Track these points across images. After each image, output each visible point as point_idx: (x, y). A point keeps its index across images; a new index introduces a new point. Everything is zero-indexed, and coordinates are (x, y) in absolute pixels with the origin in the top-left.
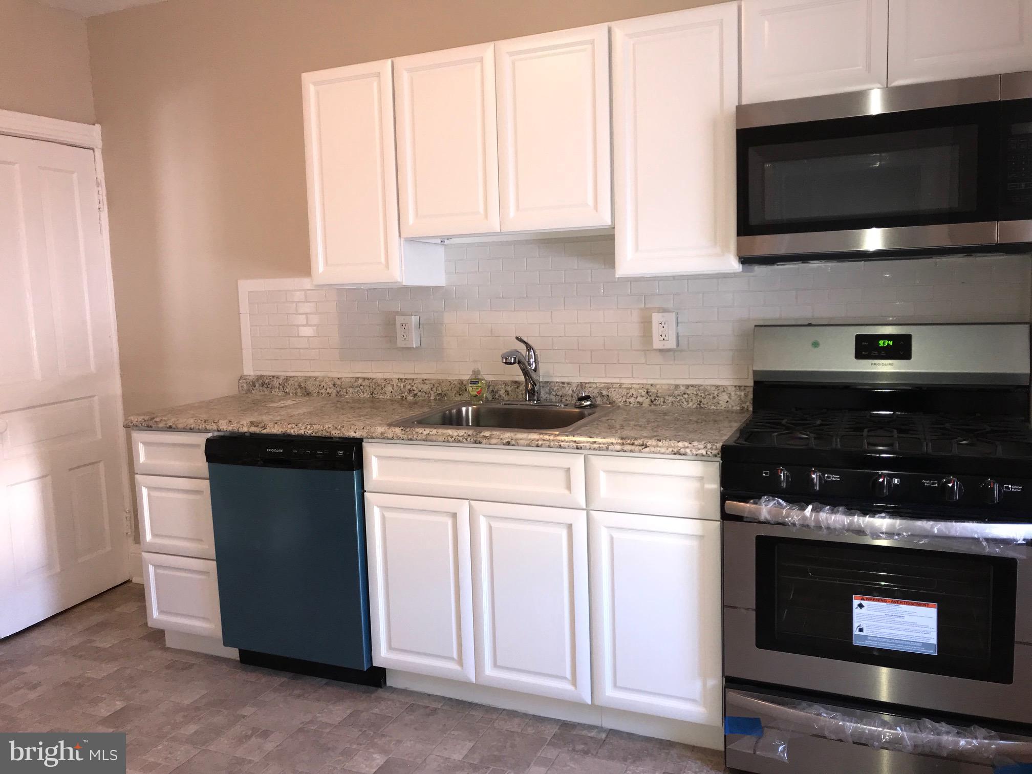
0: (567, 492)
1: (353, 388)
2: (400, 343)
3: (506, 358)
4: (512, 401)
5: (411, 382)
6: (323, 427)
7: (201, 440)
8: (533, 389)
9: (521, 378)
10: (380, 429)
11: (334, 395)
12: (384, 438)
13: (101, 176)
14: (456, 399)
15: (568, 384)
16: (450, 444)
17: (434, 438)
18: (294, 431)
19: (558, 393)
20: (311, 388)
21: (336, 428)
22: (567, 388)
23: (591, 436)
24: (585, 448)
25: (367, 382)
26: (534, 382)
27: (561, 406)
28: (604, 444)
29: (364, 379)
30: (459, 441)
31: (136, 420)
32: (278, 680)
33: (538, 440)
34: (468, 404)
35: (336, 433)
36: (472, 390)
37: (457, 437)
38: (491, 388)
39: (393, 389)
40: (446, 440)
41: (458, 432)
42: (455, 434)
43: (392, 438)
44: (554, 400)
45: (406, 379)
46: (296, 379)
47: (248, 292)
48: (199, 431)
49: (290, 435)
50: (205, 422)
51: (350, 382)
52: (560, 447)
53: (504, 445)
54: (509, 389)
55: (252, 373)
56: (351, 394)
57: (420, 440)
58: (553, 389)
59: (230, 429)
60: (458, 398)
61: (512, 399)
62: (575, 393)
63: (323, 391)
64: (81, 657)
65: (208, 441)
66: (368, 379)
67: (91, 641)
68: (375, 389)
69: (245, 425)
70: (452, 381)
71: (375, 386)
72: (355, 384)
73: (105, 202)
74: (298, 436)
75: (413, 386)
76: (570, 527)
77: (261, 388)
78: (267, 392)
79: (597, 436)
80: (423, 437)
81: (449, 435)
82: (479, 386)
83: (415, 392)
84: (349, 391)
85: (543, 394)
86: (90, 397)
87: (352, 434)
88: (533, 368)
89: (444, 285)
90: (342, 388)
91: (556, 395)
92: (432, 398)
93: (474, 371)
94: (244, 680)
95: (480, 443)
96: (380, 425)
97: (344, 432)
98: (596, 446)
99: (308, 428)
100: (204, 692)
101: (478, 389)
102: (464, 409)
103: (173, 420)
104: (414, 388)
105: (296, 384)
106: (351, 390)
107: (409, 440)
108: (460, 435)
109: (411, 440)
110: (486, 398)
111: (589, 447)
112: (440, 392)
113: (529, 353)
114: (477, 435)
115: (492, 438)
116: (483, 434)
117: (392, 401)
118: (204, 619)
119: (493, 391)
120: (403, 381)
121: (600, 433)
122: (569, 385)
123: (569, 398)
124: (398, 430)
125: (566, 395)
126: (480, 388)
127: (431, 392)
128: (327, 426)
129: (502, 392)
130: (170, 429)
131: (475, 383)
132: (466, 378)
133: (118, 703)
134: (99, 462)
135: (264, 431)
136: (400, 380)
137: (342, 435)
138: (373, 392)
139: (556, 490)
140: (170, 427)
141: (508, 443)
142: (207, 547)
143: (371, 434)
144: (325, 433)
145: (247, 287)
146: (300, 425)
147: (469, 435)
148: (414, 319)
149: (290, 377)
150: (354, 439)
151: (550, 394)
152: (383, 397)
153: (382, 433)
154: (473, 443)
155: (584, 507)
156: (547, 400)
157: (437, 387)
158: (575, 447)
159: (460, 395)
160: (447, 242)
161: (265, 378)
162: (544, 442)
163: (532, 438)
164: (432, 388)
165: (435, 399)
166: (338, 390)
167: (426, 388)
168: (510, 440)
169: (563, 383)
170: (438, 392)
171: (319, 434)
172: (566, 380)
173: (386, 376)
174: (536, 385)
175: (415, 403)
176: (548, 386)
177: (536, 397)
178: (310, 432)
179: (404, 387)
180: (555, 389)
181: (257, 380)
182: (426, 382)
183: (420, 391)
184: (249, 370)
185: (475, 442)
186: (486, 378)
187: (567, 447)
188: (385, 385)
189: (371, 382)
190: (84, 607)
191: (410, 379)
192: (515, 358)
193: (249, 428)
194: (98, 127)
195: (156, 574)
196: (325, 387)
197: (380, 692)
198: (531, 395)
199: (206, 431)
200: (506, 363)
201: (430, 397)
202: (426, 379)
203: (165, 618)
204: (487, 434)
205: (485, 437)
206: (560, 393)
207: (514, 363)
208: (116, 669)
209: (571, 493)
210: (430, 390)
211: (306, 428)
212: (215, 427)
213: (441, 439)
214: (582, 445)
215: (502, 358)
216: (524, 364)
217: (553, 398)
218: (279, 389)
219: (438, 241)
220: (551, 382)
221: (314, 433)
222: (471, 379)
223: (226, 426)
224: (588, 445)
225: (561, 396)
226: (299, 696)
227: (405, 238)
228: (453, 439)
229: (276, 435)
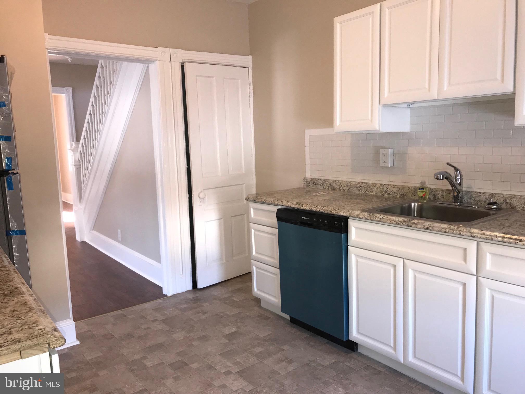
0: (463, 263)
1: (356, 187)
2: (382, 164)
3: (437, 176)
4: (446, 202)
5: (387, 186)
6: (329, 208)
7: (275, 209)
8: (458, 196)
9: (450, 188)
10: (357, 213)
11: (346, 191)
12: (358, 218)
13: (251, 80)
14: (412, 198)
15: (484, 193)
16: (393, 225)
17: (385, 220)
18: (315, 209)
19: (476, 199)
20: (336, 187)
21: (335, 209)
22: (482, 196)
23: (482, 230)
24: (477, 237)
25: (363, 185)
26: (458, 191)
27: (476, 207)
28: (490, 236)
29: (363, 183)
30: (399, 224)
31: (251, 197)
32: (305, 334)
33: (446, 229)
34: (415, 201)
35: (334, 212)
36: (420, 193)
37: (397, 222)
38: (433, 193)
39: (377, 190)
40: (391, 223)
41: (399, 219)
42: (397, 220)
43: (362, 218)
44: (473, 203)
45: (384, 184)
46: (329, 181)
47: (310, 136)
48: (275, 205)
49: (313, 211)
50: (277, 201)
51: (355, 184)
52: (460, 234)
53: (425, 229)
54: (444, 194)
55: (309, 177)
56: (355, 191)
57: (377, 221)
58: (472, 196)
59: (287, 205)
60: (413, 197)
61: (446, 201)
62: (487, 199)
63: (341, 188)
64: (226, 303)
65: (278, 210)
66: (364, 183)
67: (232, 296)
68: (367, 189)
69: (294, 204)
70: (410, 187)
71: (368, 187)
72: (358, 185)
73: (252, 93)
74: (316, 212)
75: (388, 189)
76: (465, 285)
77: (313, 185)
78: (315, 187)
79: (487, 230)
80: (379, 220)
81: (394, 220)
82: (424, 192)
83: (389, 192)
84: (354, 189)
85: (466, 199)
86: (241, 184)
87: (342, 214)
88: (458, 183)
89: (409, 131)
90: (350, 187)
91: (475, 200)
92: (398, 196)
93: (421, 183)
94: (289, 331)
95: (411, 226)
96: (358, 210)
97: (339, 212)
98: (484, 236)
99: (322, 208)
100: (270, 333)
101: (423, 193)
102: (413, 204)
103: (264, 199)
104: (388, 190)
105: (329, 184)
106: (355, 188)
107: (371, 220)
108: (400, 221)
109: (372, 220)
110: (429, 198)
111: (479, 237)
112: (403, 193)
113: (456, 173)
114: (410, 221)
115: (418, 224)
116: (413, 221)
117: (376, 196)
118: (274, 297)
119: (434, 195)
120: (383, 185)
121: (490, 228)
122: (484, 195)
123: (483, 203)
124: (366, 214)
125: (481, 201)
126: (424, 193)
127: (398, 193)
128: (331, 208)
129: (440, 196)
130: (263, 203)
131: (422, 189)
132: (418, 185)
133: (234, 329)
134: (244, 214)
135: (302, 208)
136: (381, 185)
137: (337, 214)
138: (366, 191)
139: (457, 260)
140: (263, 202)
141: (427, 229)
142: (276, 262)
143: (351, 215)
144: (329, 212)
145: (310, 133)
146: (318, 206)
147: (405, 221)
148: (390, 151)
149: (327, 180)
150: (343, 216)
151: (471, 199)
152: (372, 194)
153: (357, 215)
154: (407, 226)
155: (475, 274)
156: (468, 202)
157: (402, 190)
158: (470, 235)
159: (414, 195)
160: (411, 106)
161: (315, 179)
162: (450, 230)
163: (443, 227)
164: (398, 191)
165: (400, 197)
166: (349, 188)
167: (395, 190)
168: (428, 227)
169: (480, 193)
170: (402, 193)
171: (326, 212)
172: (482, 191)
173: (374, 182)
174: (460, 193)
175: (389, 198)
176: (469, 194)
177: (459, 201)
178: (322, 210)
179: (383, 189)
180: (474, 196)
181: (311, 180)
182: (395, 186)
183: (392, 192)
184: (308, 175)
185: (408, 226)
186: (429, 186)
187: (464, 235)
188: (373, 187)
189: (366, 185)
190: (234, 280)
191: (387, 185)
192: (443, 176)
193: (295, 205)
194: (250, 57)
195: (256, 271)
196: (342, 186)
197: (353, 354)
198: (456, 199)
199: (278, 205)
200: (437, 179)
201: (397, 196)
202: (395, 185)
203: (259, 293)
204: (416, 221)
205: (414, 223)
206: (477, 199)
207: (442, 179)
208: (238, 312)
209: (466, 264)
210: (397, 191)
211: (321, 208)
212: (281, 204)
213: (388, 222)
214: (475, 235)
215: (435, 176)
216: (450, 179)
217: (472, 201)
218: (321, 186)
219: (406, 106)
220: (472, 192)
221: (324, 211)
222: (420, 187)
223: (286, 204)
224: (479, 235)
225: (478, 201)
226: (312, 346)
227: (382, 105)
228: (395, 222)
229: (307, 210)
